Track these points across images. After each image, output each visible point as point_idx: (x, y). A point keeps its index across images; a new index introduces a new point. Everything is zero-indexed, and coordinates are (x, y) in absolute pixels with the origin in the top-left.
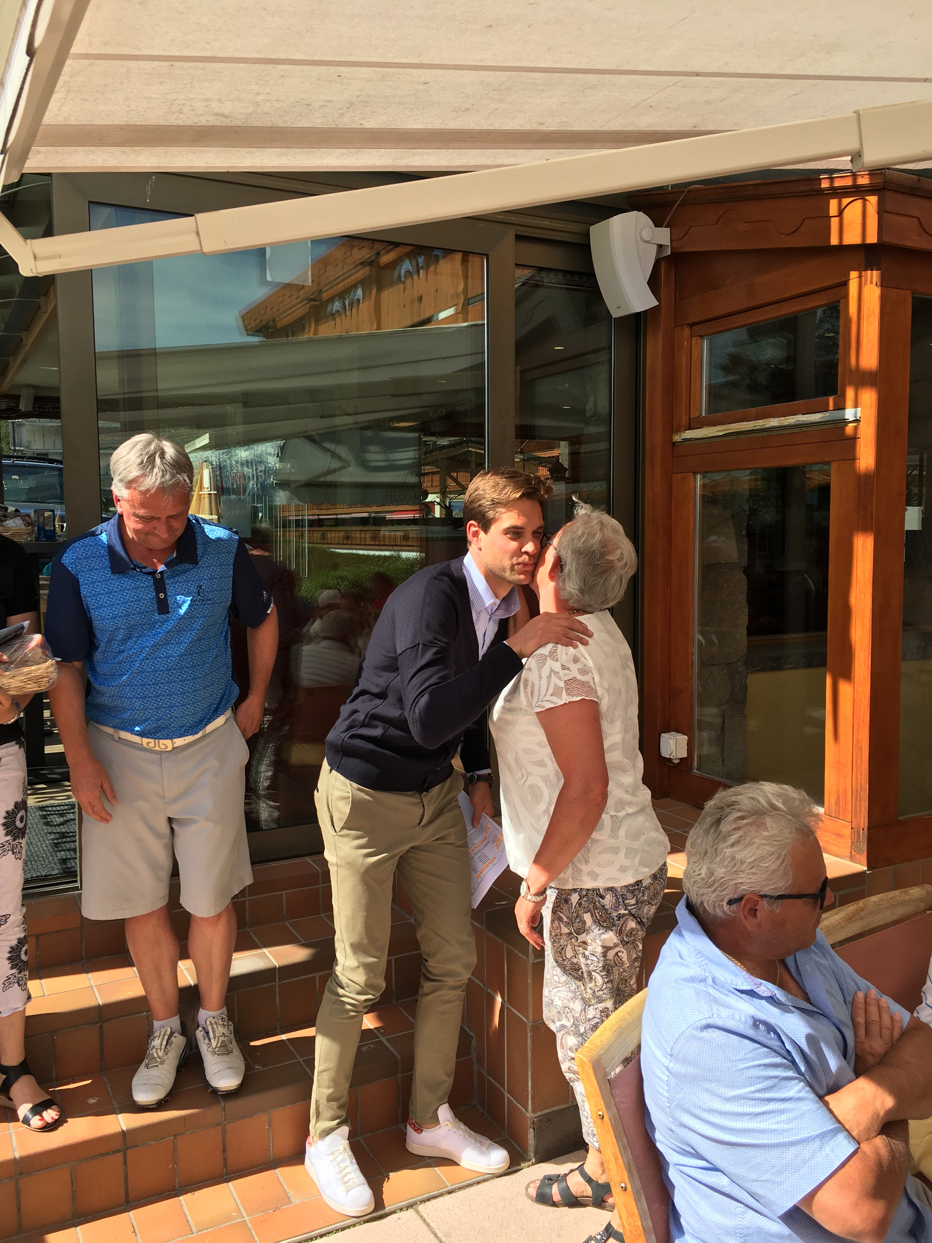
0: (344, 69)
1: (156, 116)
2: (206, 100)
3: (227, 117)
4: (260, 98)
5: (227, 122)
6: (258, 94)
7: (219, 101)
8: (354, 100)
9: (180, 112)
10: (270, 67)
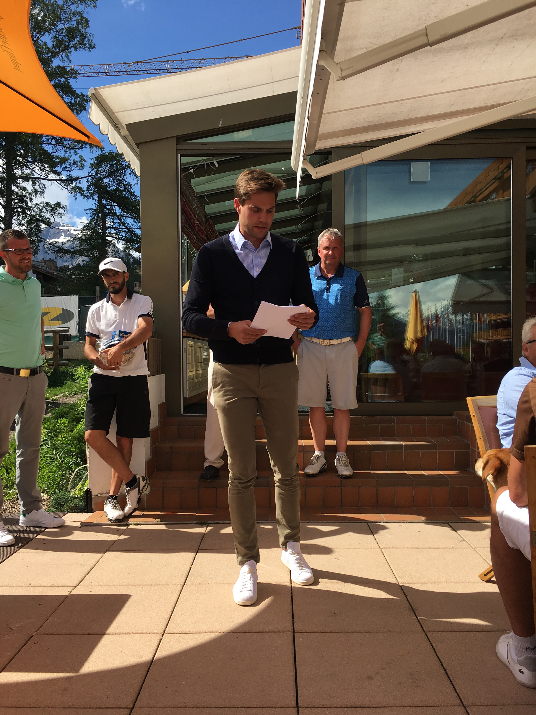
0: (402, 102)
1: (350, 126)
2: (363, 118)
3: (371, 122)
4: (379, 115)
5: (372, 124)
6: (378, 114)
7: (367, 118)
8: (410, 109)
9: (357, 123)
10: (379, 106)
